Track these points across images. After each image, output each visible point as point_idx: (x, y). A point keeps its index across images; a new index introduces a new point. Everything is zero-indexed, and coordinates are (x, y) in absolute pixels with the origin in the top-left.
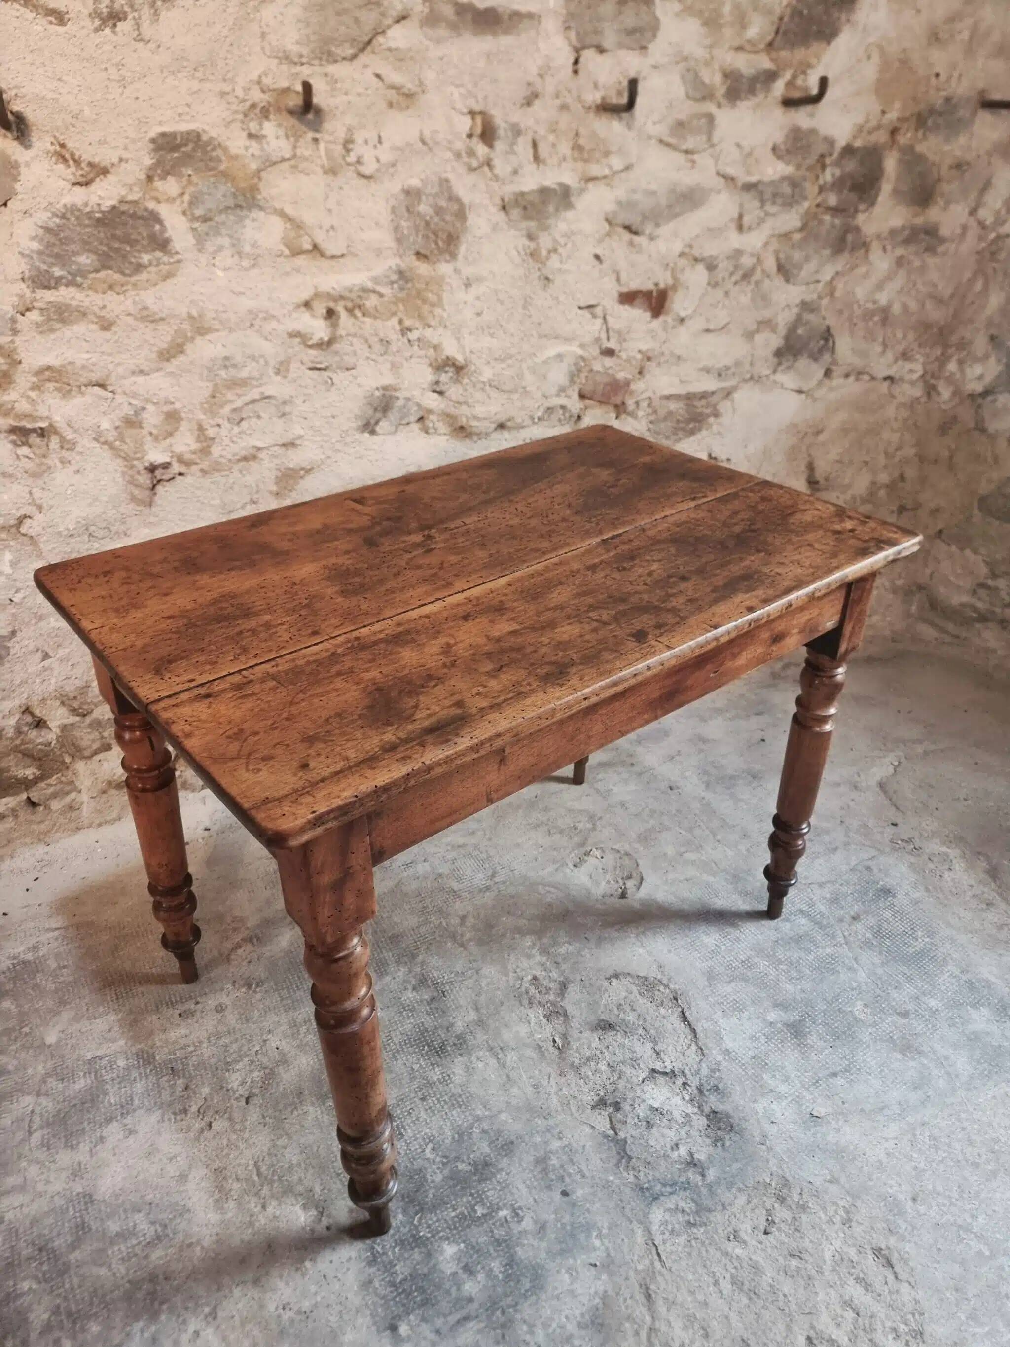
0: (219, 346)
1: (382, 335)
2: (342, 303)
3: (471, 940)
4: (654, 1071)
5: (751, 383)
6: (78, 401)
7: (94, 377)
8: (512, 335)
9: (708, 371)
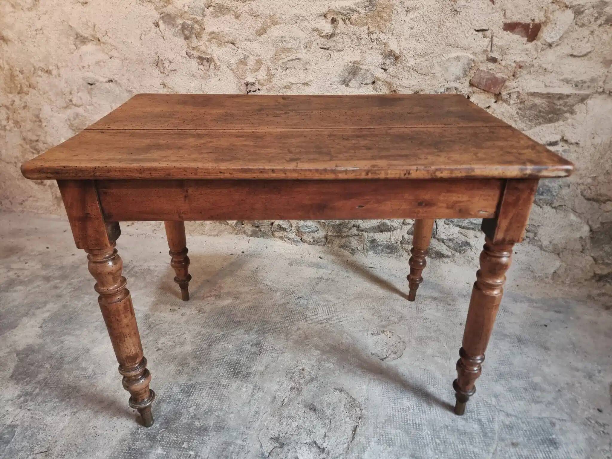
0: (281, 31)
1: (358, 35)
2: (340, 16)
3: (293, 339)
4: (315, 442)
5: (603, 96)
6: (224, 49)
7: (231, 39)
8: (429, 42)
9: (567, 81)
